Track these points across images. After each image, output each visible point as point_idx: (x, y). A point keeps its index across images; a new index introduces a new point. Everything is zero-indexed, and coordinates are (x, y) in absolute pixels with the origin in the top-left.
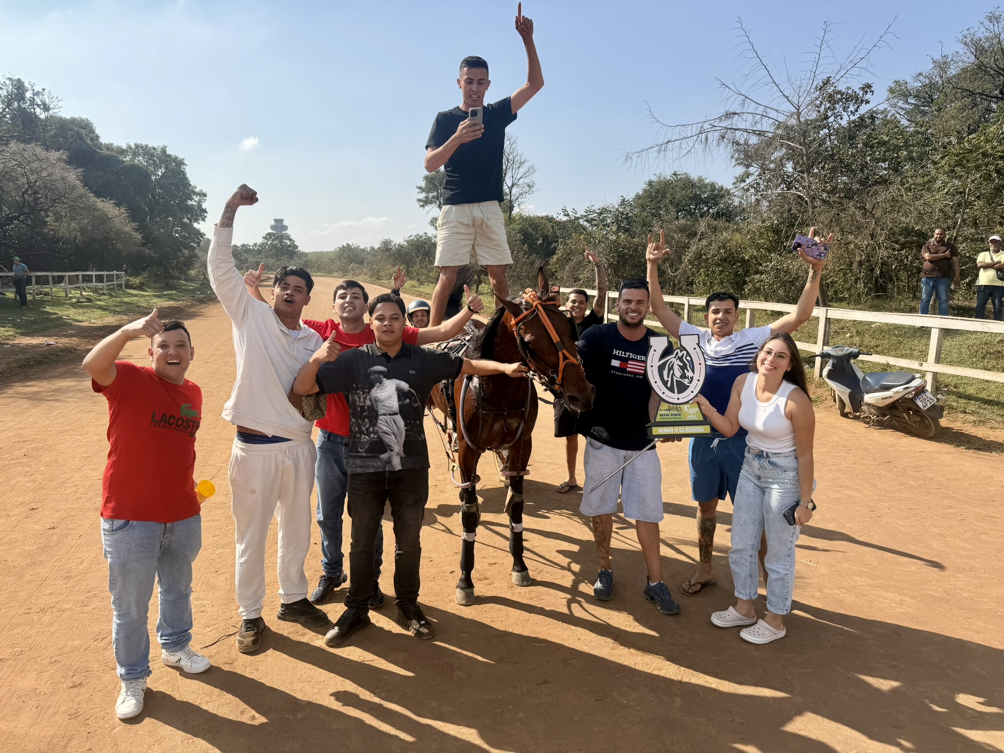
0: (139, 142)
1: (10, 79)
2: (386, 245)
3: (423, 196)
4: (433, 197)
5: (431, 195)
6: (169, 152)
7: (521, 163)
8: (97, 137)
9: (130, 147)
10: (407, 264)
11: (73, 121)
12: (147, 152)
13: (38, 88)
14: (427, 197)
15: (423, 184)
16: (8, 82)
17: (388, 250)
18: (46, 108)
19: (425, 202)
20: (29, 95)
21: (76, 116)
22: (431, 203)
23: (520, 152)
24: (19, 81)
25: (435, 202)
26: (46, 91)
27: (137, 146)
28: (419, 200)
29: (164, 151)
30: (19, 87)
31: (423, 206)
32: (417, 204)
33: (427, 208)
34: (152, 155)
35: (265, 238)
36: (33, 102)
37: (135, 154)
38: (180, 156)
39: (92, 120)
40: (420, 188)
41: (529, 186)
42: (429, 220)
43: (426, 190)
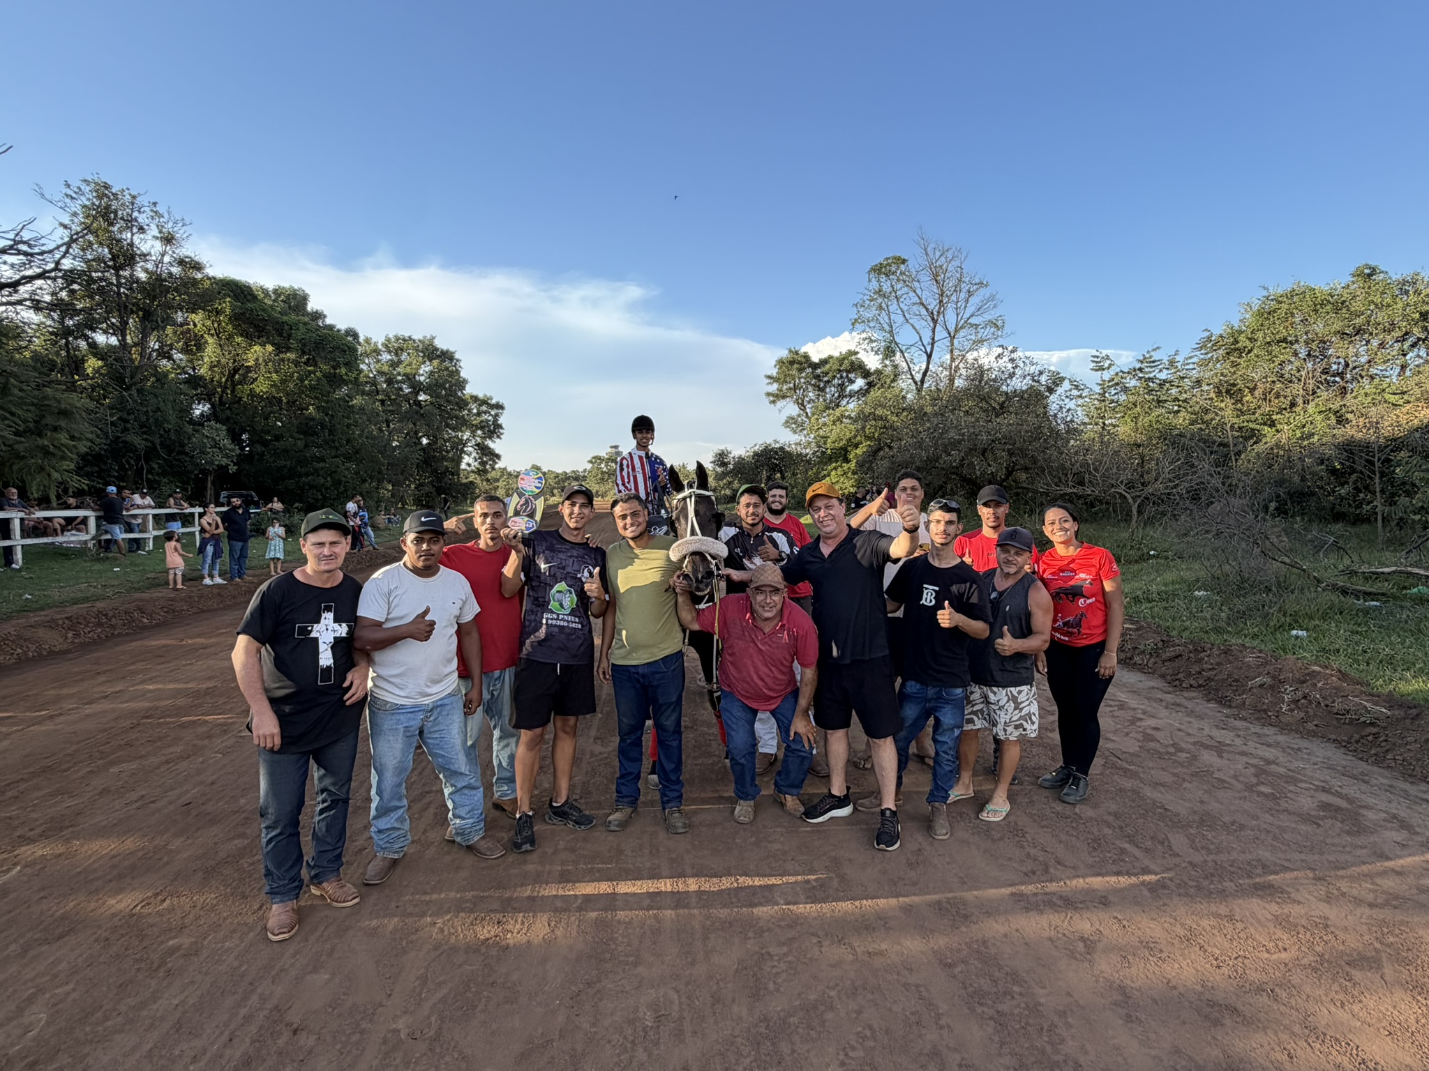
3: (773, 388)
4: (788, 389)
5: (785, 387)
12: (411, 345)
14: (779, 390)
15: (774, 372)
19: (776, 397)
22: (784, 397)
25: (791, 397)
28: (768, 394)
29: (431, 342)
31: (774, 402)
32: (766, 400)
33: (780, 403)
40: (769, 377)
43: (778, 380)
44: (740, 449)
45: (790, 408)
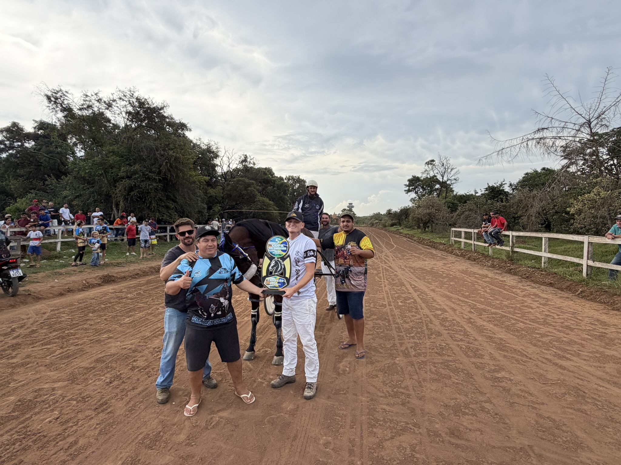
0: (290, 175)
1: (243, 155)
2: (389, 212)
3: (408, 188)
4: (412, 189)
5: (411, 188)
6: (300, 178)
7: (452, 169)
8: (274, 174)
9: (287, 177)
10: (399, 220)
11: (266, 169)
12: (293, 178)
13: (251, 157)
14: (409, 189)
15: (407, 183)
16: (242, 156)
17: (390, 214)
18: (254, 164)
19: (409, 191)
20: (248, 160)
21: (267, 167)
22: (411, 191)
23: (451, 164)
24: (246, 155)
25: (413, 191)
26: (255, 159)
27: (289, 176)
28: (405, 191)
29: (299, 178)
30: (246, 157)
31: (407, 193)
32: (404, 192)
34: (295, 179)
35: (342, 211)
36: (250, 163)
37: (289, 179)
38: (305, 179)
39: (272, 168)
40: (406, 185)
41: (455, 179)
42: (410, 199)
43: (409, 186)
44: (396, 208)
45: (413, 195)
